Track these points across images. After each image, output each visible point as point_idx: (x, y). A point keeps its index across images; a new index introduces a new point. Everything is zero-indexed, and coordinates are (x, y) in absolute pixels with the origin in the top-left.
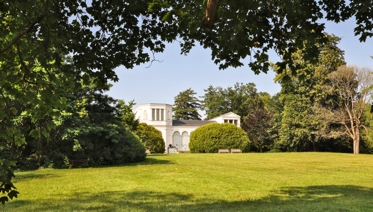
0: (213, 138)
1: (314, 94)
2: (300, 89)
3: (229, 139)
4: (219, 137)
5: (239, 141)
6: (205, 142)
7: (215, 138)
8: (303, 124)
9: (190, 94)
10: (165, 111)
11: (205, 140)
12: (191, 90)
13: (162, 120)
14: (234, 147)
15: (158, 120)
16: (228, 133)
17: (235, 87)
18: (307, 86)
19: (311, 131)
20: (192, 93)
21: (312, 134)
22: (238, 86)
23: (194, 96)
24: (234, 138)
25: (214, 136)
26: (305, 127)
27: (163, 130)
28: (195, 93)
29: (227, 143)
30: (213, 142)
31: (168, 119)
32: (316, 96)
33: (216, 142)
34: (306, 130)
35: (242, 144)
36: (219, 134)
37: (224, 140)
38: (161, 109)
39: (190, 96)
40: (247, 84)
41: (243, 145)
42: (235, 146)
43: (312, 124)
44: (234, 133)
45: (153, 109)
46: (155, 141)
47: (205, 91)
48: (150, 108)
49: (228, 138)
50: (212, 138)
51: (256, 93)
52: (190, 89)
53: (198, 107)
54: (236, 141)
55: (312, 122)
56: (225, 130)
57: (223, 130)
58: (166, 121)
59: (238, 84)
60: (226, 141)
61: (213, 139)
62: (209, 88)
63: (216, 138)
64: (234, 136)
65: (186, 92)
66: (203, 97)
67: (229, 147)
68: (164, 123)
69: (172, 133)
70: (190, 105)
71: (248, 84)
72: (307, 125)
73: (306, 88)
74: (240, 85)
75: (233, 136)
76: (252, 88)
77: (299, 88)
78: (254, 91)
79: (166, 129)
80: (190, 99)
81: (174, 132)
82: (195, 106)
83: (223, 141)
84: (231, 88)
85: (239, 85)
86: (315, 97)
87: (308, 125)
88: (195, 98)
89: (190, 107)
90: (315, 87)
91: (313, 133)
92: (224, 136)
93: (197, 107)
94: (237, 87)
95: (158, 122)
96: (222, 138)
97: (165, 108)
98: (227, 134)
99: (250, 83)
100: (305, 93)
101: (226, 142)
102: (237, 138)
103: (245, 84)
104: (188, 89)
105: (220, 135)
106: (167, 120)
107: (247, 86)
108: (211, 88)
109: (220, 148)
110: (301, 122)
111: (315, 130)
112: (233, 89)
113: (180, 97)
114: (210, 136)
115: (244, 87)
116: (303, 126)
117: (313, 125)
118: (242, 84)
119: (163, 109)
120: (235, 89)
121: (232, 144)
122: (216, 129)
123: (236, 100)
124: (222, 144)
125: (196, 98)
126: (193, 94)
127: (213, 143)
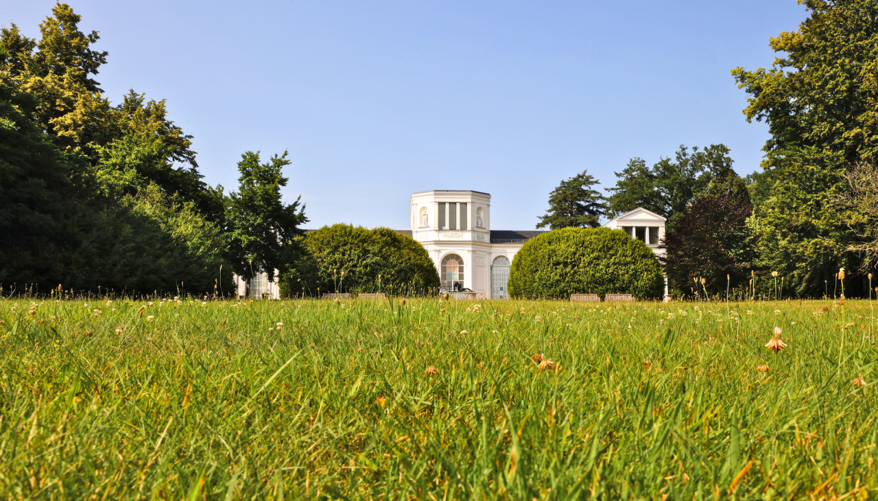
0: (558, 263)
1: (858, 139)
2: (816, 129)
3: (601, 267)
4: (575, 261)
5: (631, 273)
6: (537, 276)
7: (562, 266)
8: (820, 224)
9: (584, 184)
10: (469, 207)
11: (537, 270)
12: (587, 174)
13: (464, 228)
14: (615, 289)
15: (453, 228)
16: (600, 251)
17: (678, 158)
18: (839, 118)
19: (846, 244)
20: (587, 180)
21: (850, 252)
22: (685, 155)
23: (594, 187)
24: (614, 264)
25: (561, 259)
26: (826, 234)
27: (466, 252)
28: (596, 182)
29: (594, 277)
30: (556, 274)
31: (477, 227)
32: (863, 144)
33: (566, 274)
34: (828, 242)
35: (638, 281)
36: (575, 253)
37: (588, 269)
38: (461, 203)
39: (584, 187)
40: (706, 149)
41: (640, 283)
42: (617, 285)
43: (849, 223)
44: (617, 251)
45: (439, 203)
46: (406, 274)
47: (618, 175)
48: (433, 200)
49: (598, 264)
50: (554, 264)
51: (728, 169)
52: (585, 172)
53: (603, 213)
54: (621, 272)
55: (849, 217)
56: (591, 243)
57: (586, 244)
58: (473, 231)
59: (683, 149)
60: (591, 272)
61: (556, 269)
62: (627, 167)
63: (566, 264)
64: (617, 260)
65: (575, 180)
66: (613, 189)
67: (600, 288)
68: (467, 236)
69: (488, 261)
70: (586, 208)
71: (709, 147)
72: (832, 225)
73: (833, 124)
74: (690, 152)
75: (612, 260)
76: (720, 157)
77: (814, 127)
78: (725, 165)
79: (473, 251)
80: (584, 194)
81: (496, 259)
82: (597, 211)
83: (585, 272)
84: (669, 160)
85: (686, 151)
86: (860, 146)
87: (836, 226)
88: (595, 192)
89: (586, 213)
90: (860, 118)
91: (851, 248)
92: (586, 259)
93: (600, 213)
94: (683, 158)
95: (454, 232)
96: (581, 265)
97: (470, 200)
98: (595, 254)
99: (715, 144)
100: (829, 137)
101: (593, 275)
102: (625, 264)
103: (701, 150)
104: (581, 174)
105: (577, 256)
106: (476, 229)
107: (706, 154)
108: (631, 168)
109: (577, 290)
110: (818, 218)
111: (858, 241)
112: (674, 162)
113: (561, 192)
114: (549, 259)
115: (700, 157)
116: (821, 230)
117: (851, 226)
118: (695, 149)
119: (466, 203)
120: (677, 163)
121: (610, 281)
122: (567, 240)
123: (679, 188)
124: (580, 281)
125: (598, 193)
126: (592, 183)
127: (558, 277)
